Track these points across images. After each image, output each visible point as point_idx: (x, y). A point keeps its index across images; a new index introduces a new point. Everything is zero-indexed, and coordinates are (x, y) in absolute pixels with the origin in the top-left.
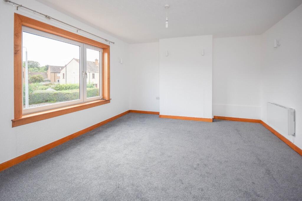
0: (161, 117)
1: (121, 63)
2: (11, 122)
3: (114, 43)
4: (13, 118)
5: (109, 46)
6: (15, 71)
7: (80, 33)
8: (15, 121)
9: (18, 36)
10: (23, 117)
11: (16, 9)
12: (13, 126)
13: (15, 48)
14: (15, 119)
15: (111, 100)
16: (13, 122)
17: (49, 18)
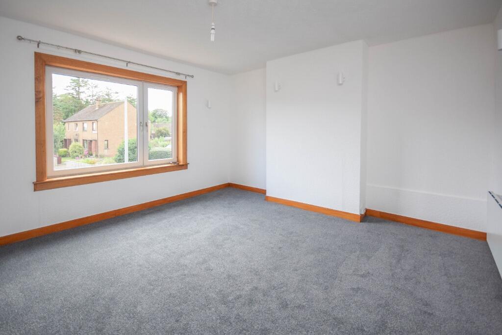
0: (267, 199)
1: (209, 106)
2: (33, 185)
3: (192, 77)
4: (35, 181)
5: (185, 82)
6: (36, 123)
7: (131, 68)
8: (37, 184)
9: (40, 79)
10: (47, 180)
11: (37, 47)
12: (35, 190)
13: (36, 95)
14: (37, 181)
15: (188, 165)
16: (35, 184)
17: (79, 52)
